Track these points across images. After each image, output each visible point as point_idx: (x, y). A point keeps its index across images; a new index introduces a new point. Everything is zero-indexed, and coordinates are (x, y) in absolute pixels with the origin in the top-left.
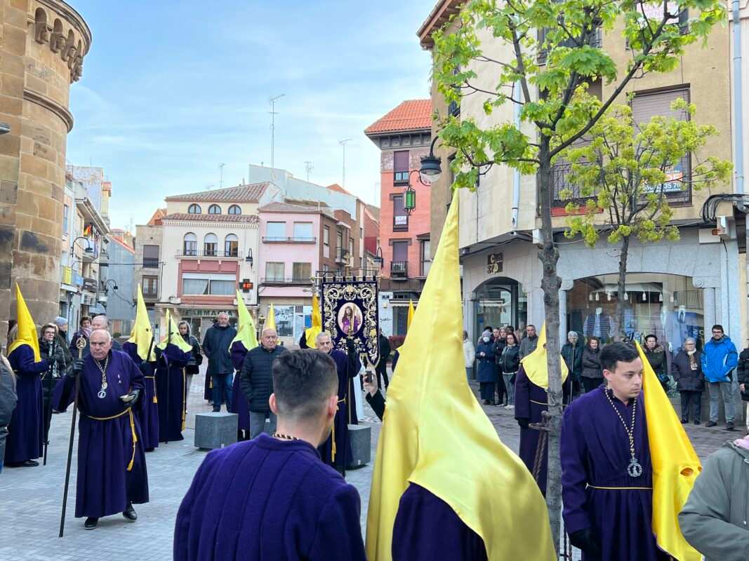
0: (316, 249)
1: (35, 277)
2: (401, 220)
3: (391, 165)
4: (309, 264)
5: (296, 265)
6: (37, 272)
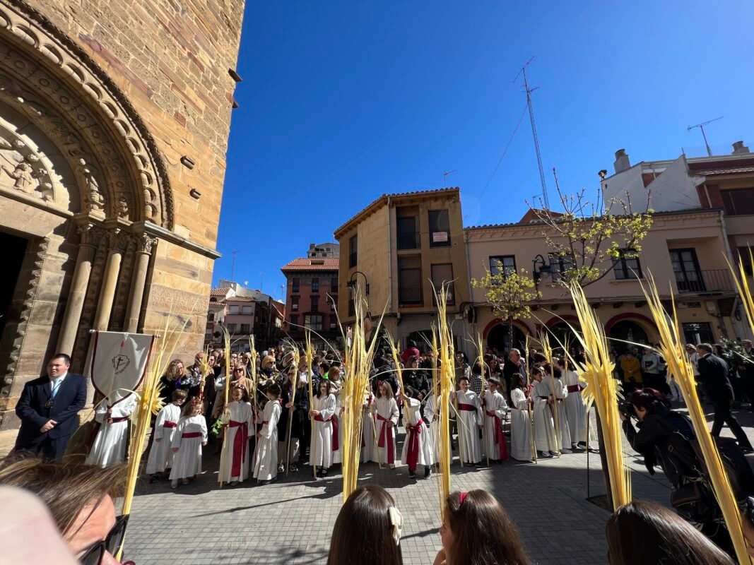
0: (253, 317)
2: (295, 306)
3: (292, 283)
4: (249, 325)
5: (242, 325)
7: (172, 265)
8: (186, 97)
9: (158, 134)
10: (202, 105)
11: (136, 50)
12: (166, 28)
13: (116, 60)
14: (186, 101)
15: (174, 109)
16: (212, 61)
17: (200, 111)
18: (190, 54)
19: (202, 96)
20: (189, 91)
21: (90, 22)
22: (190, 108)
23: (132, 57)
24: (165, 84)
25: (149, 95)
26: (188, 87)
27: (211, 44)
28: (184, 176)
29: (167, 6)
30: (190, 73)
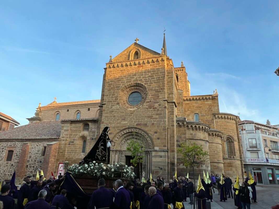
1: (197, 168)
6: (197, 167)
7: (156, 156)
8: (153, 118)
9: (149, 131)
10: (157, 117)
11: (143, 119)
12: (147, 109)
13: (141, 124)
14: (154, 119)
15: (151, 123)
16: (159, 104)
17: (157, 118)
18: (153, 108)
19: (157, 114)
20: (154, 116)
21: (136, 121)
22: (155, 120)
23: (143, 120)
24: (149, 119)
25: (146, 125)
26: (153, 116)
27: (157, 100)
28: (156, 136)
29: (147, 104)
30: (154, 112)
